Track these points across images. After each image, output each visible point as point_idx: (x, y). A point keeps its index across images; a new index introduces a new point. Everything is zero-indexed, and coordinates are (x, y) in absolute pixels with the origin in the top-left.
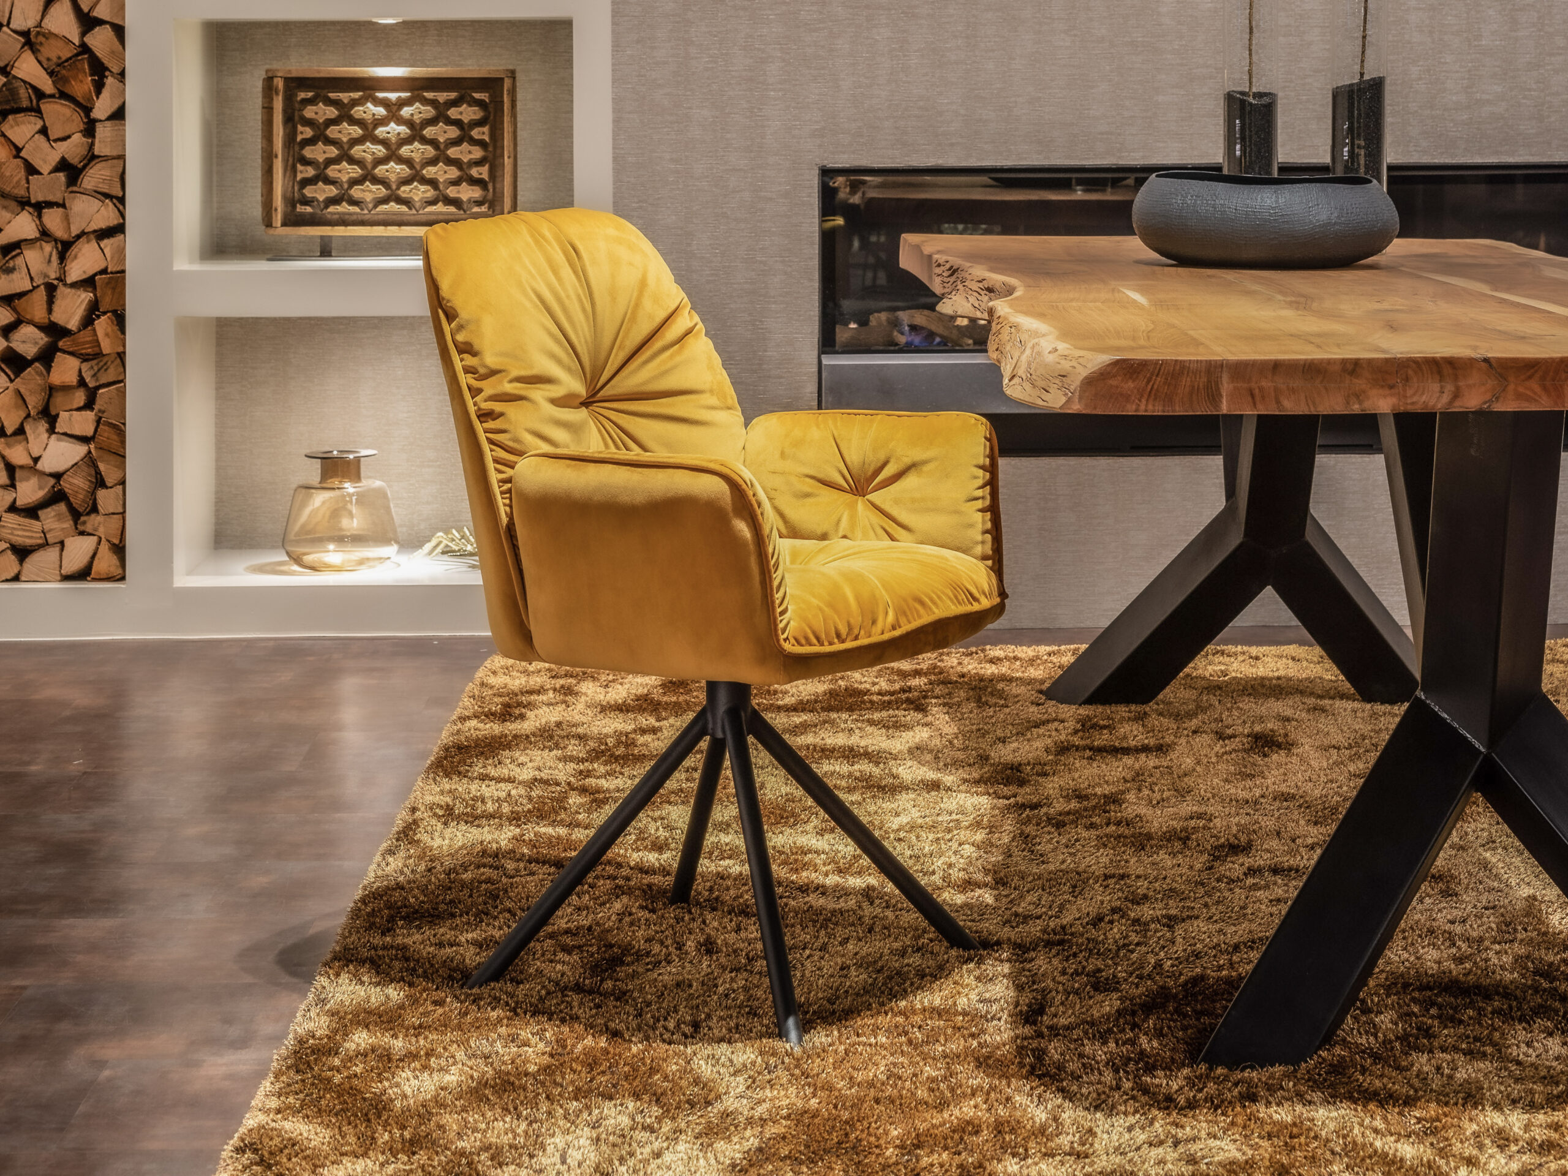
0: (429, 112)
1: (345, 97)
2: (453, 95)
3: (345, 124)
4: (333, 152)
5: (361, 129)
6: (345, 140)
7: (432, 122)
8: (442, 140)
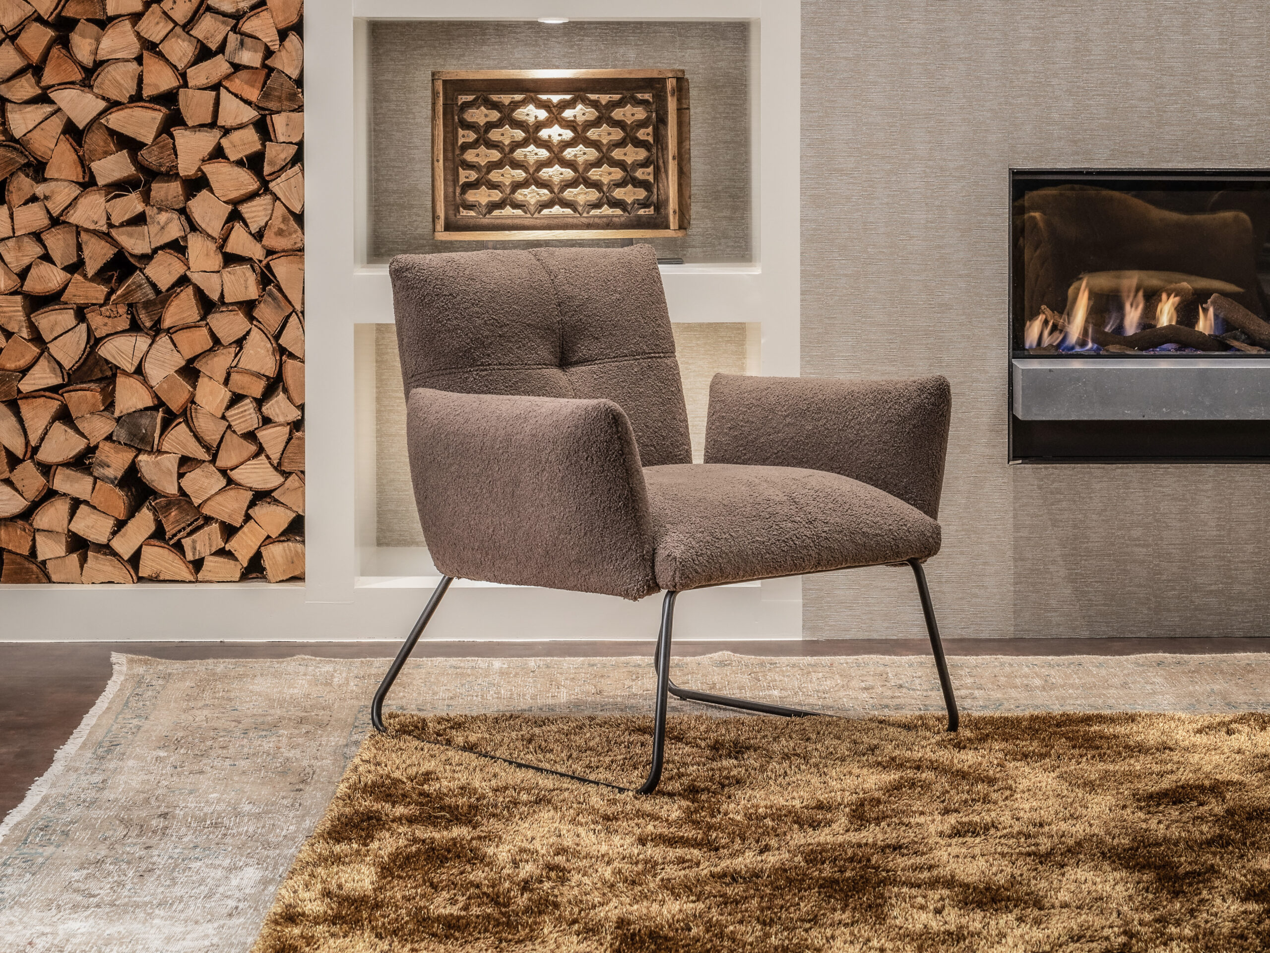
0: (591, 114)
1: (506, 99)
2: (616, 97)
3: (507, 126)
4: (495, 155)
5: (524, 131)
6: (507, 142)
7: (596, 123)
8: (605, 142)
